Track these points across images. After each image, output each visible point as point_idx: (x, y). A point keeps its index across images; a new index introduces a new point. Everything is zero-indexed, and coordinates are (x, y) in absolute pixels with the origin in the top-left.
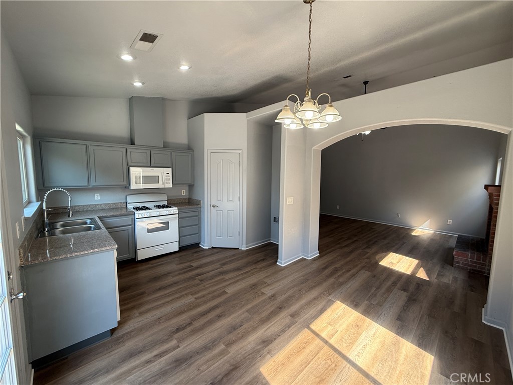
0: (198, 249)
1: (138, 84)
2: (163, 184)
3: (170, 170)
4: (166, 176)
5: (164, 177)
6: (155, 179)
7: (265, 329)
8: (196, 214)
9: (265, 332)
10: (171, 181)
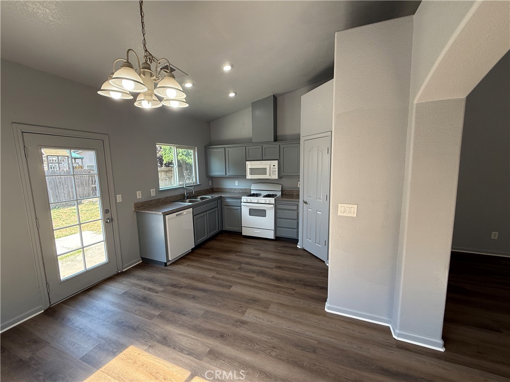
0: (293, 245)
1: (232, 95)
2: (270, 175)
3: (276, 163)
4: (273, 168)
5: (271, 168)
6: (263, 171)
7: (183, 333)
8: (295, 208)
9: (179, 334)
10: (277, 173)
